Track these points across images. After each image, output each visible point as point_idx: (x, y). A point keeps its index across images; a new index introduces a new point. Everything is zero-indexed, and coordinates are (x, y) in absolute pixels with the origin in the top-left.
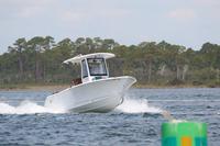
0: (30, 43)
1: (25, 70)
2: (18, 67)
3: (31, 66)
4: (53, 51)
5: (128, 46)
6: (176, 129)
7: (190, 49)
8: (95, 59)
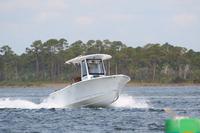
0: (45, 45)
1: (41, 69)
2: (35, 66)
3: (46, 65)
4: (66, 52)
5: (134, 47)
6: (179, 125)
7: (191, 50)
8: (93, 60)
